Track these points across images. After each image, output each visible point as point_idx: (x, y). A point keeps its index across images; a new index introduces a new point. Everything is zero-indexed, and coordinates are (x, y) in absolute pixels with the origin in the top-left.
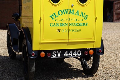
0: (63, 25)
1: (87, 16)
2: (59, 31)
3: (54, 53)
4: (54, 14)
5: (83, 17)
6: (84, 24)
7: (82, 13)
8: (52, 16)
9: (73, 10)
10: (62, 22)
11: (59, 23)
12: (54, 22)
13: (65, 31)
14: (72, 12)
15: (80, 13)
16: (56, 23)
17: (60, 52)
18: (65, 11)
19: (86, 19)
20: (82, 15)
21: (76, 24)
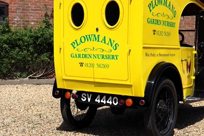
0: (86, 56)
1: (117, 45)
2: (81, 64)
3: (84, 96)
4: (76, 41)
5: (112, 45)
6: (113, 57)
7: (110, 40)
8: (73, 44)
9: (99, 36)
10: (85, 53)
11: (81, 53)
12: (75, 52)
13: (89, 65)
14: (97, 39)
15: (107, 40)
16: (77, 53)
17: (91, 95)
18: (88, 36)
19: (116, 49)
20: (110, 44)
21: (103, 57)
